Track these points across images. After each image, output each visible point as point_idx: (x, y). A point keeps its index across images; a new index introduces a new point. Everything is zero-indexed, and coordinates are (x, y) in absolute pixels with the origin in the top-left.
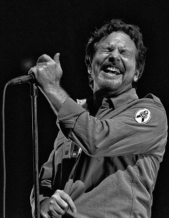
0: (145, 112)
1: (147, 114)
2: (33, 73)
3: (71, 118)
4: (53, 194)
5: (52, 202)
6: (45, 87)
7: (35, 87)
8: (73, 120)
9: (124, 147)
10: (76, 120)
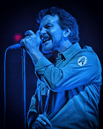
0: (83, 58)
1: (85, 59)
2: (23, 42)
3: (42, 68)
4: (37, 118)
5: (37, 123)
6: (30, 50)
7: (24, 51)
8: (43, 69)
9: (73, 82)
10: (45, 69)
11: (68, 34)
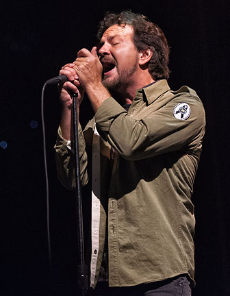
0: (184, 106)
1: (186, 109)
10: (112, 122)
11: (147, 59)
